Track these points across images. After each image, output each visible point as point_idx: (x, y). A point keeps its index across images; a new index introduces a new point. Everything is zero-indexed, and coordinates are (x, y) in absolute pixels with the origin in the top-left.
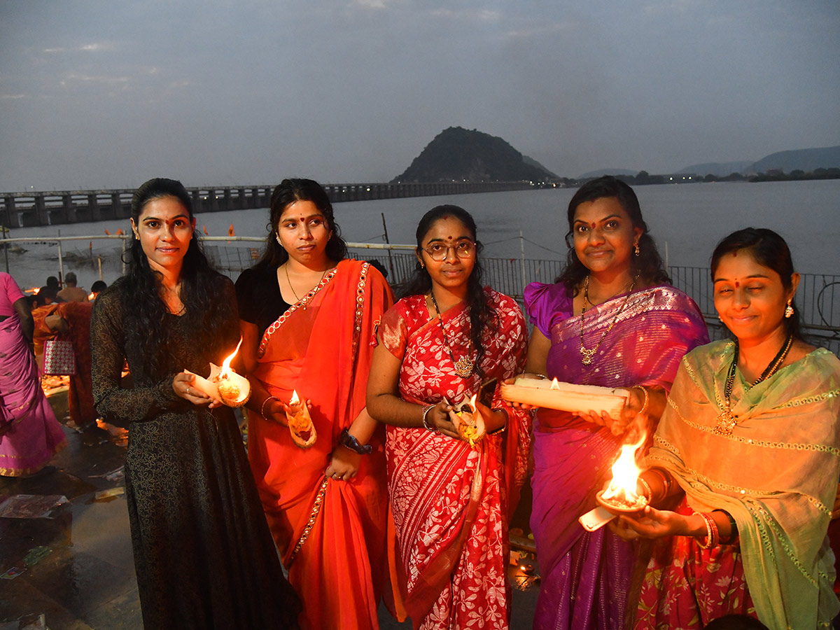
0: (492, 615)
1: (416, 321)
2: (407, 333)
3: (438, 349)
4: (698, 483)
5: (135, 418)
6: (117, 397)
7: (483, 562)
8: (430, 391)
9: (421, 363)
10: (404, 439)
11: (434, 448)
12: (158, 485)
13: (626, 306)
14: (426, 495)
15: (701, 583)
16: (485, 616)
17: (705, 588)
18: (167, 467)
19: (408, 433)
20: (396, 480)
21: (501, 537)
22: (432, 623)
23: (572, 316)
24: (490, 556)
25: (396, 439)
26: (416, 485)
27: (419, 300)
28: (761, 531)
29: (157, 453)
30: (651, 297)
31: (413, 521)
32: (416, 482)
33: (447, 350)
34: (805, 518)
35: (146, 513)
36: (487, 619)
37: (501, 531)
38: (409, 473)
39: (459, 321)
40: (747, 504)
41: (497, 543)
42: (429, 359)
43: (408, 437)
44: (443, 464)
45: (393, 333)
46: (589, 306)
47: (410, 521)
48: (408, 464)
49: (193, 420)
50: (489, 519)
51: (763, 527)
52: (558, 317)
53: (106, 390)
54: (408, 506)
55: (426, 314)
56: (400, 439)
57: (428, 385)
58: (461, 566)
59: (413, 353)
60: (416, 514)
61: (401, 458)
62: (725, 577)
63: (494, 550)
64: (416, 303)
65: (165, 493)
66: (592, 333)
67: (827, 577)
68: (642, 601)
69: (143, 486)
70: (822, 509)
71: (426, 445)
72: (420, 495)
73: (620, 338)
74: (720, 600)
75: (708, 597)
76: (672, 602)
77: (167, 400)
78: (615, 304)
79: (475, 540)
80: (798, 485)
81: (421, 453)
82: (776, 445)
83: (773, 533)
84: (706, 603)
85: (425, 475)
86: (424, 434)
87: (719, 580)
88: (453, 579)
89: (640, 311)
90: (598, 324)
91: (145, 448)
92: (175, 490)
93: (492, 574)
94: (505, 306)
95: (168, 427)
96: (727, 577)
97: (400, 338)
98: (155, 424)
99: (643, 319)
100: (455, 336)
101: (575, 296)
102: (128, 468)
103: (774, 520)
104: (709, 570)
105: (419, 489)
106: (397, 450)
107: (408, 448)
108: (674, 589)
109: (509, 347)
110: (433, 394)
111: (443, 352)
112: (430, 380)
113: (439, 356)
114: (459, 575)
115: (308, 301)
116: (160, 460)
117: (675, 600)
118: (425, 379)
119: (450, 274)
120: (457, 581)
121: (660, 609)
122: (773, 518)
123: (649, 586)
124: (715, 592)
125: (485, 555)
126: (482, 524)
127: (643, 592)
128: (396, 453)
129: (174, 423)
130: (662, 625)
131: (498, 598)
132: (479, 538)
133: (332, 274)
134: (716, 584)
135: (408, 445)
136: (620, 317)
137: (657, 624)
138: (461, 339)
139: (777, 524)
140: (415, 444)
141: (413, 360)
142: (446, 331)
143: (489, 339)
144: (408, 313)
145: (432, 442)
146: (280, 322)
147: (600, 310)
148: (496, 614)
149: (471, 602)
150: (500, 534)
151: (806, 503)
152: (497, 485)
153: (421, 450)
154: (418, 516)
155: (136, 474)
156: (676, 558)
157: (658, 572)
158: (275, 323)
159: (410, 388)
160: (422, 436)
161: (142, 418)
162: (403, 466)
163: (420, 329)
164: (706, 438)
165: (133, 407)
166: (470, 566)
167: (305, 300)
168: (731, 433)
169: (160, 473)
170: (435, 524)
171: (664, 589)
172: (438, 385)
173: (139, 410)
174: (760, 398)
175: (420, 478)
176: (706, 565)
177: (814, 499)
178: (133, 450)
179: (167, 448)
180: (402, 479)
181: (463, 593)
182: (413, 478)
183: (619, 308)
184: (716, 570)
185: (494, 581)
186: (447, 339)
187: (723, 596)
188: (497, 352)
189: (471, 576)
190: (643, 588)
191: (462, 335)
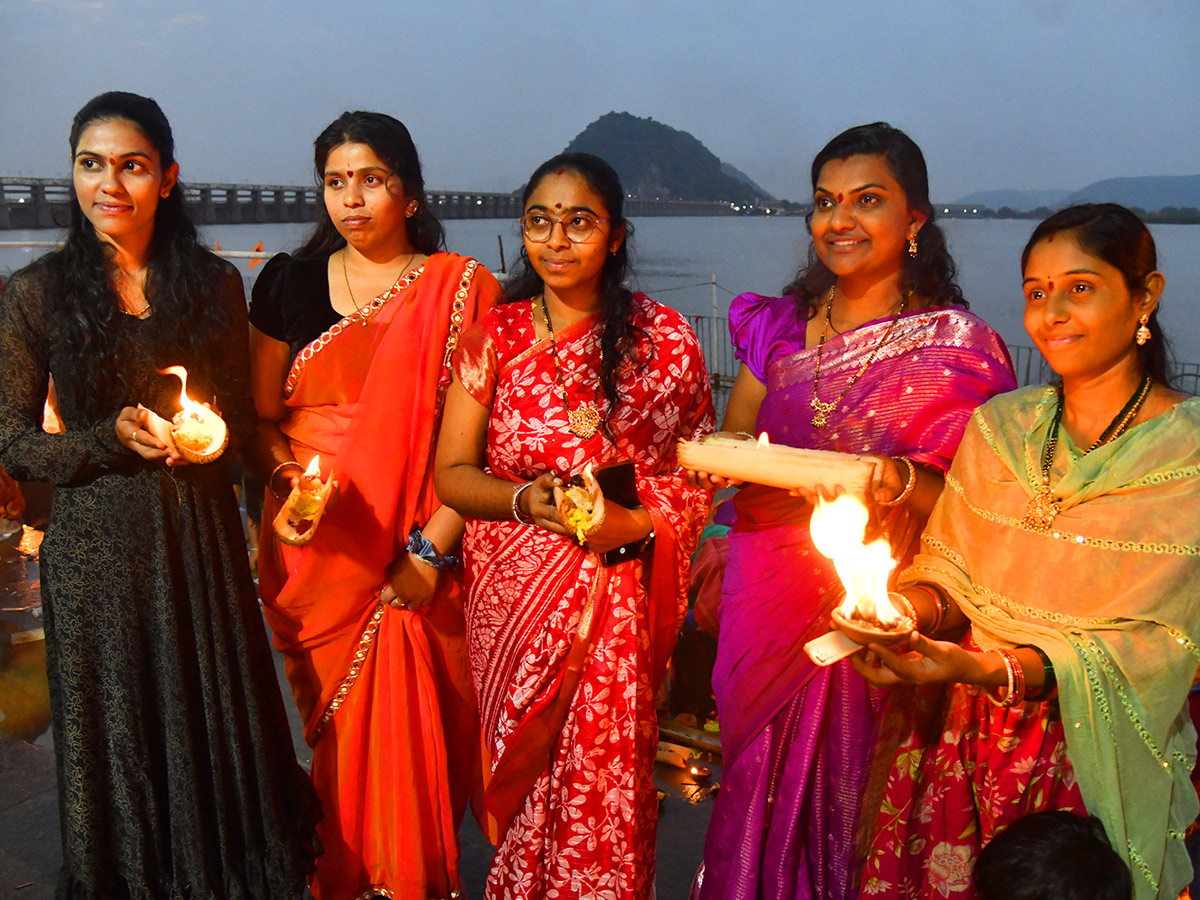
0: (611, 832)
1: (512, 343)
2: (498, 363)
3: (545, 390)
4: (992, 607)
5: (58, 479)
6: (31, 443)
7: (601, 746)
8: (528, 459)
9: (516, 412)
10: (487, 536)
11: (533, 552)
12: (88, 591)
13: (890, 336)
14: (520, 626)
15: (985, 771)
16: (599, 834)
17: (993, 777)
18: (104, 563)
19: (493, 527)
20: (475, 600)
21: (633, 708)
22: (522, 829)
23: (803, 348)
24: (615, 738)
25: (475, 536)
26: (505, 609)
27: (521, 311)
28: (1093, 680)
29: (91, 539)
30: (931, 324)
31: (502, 664)
32: (505, 605)
33: (560, 392)
34: (1160, 662)
35: (67, 636)
36: (604, 839)
37: (634, 699)
38: (494, 590)
39: (584, 346)
40: (1072, 637)
41: (627, 718)
42: (529, 406)
43: (493, 533)
44: (547, 577)
45: (474, 363)
46: (831, 334)
47: (498, 664)
48: (493, 575)
49: (153, 488)
50: (615, 677)
51: (1095, 674)
52: (779, 349)
53: (15, 431)
54: (493, 641)
55: (531, 334)
56: (481, 534)
57: (525, 449)
58: (564, 748)
59: (505, 396)
60: (506, 654)
61: (482, 565)
62: (1026, 759)
63: (621, 728)
64: (515, 315)
65: (99, 606)
66: (832, 377)
67: (1185, 760)
68: (888, 799)
69: (64, 592)
70: (1189, 648)
71: (521, 546)
72: (511, 625)
73: (875, 387)
74: (1016, 794)
75: (995, 792)
76: (936, 799)
77: (108, 451)
78: (872, 332)
79: (589, 709)
80: (1153, 609)
81: (513, 559)
82: (1121, 545)
83: (1110, 683)
84: (991, 801)
85: (518, 595)
86: (518, 529)
87: (1017, 764)
88: (552, 767)
89: (912, 347)
90: (843, 363)
91: (72, 529)
92: (117, 601)
93: (615, 766)
94: (664, 323)
95: (110, 498)
96: (1030, 759)
97: (487, 372)
98: (91, 492)
99: (916, 358)
100: (575, 369)
101: (811, 318)
102: (45, 560)
103: (1112, 663)
104: (1000, 747)
105: (510, 616)
106: (477, 552)
107: (493, 550)
108: (941, 778)
109: (666, 388)
110: (533, 463)
111: (553, 395)
112: (528, 441)
113: (545, 402)
114: (560, 763)
115: (373, 314)
116: (95, 550)
117: (942, 796)
118: (521, 438)
119: (554, 265)
120: (558, 772)
121: (914, 813)
122: (1111, 659)
123: (901, 776)
124: (1007, 783)
125: (604, 736)
126: (604, 685)
127: (889, 785)
128: (475, 556)
129: (121, 491)
130: (916, 839)
131: (622, 806)
132: (597, 707)
133: (417, 274)
134: (1012, 770)
135: (491, 546)
136: (880, 355)
137: (908, 837)
138: (585, 374)
139: (1117, 668)
140: (504, 544)
141: (505, 408)
142: (560, 361)
143: (632, 377)
144: (500, 330)
145: (531, 543)
146: (322, 342)
147: (847, 340)
148: (618, 832)
149: (577, 807)
150: (633, 704)
151: (1165, 639)
152: (633, 623)
153: (513, 554)
154: (509, 658)
155: (55, 571)
156: (948, 729)
157: (916, 754)
158: (314, 343)
159: (499, 454)
160: (515, 533)
161: (68, 480)
162: (485, 578)
163: (519, 358)
164: (1009, 536)
165: (55, 461)
166: (579, 749)
167: (366, 310)
168: (1050, 527)
169: (93, 572)
170: (530, 674)
171: (923, 780)
172: (541, 449)
173: (64, 465)
174: (1099, 471)
175: (511, 598)
176: (997, 740)
177: (1176, 631)
178: (53, 532)
179: (107, 532)
180: (485, 599)
181: (565, 791)
182: (500, 598)
183: (879, 341)
184: (1012, 748)
185: (619, 778)
186: (563, 373)
187: (1021, 788)
188: (643, 397)
189: (578, 767)
190: (892, 779)
191: (587, 369)
